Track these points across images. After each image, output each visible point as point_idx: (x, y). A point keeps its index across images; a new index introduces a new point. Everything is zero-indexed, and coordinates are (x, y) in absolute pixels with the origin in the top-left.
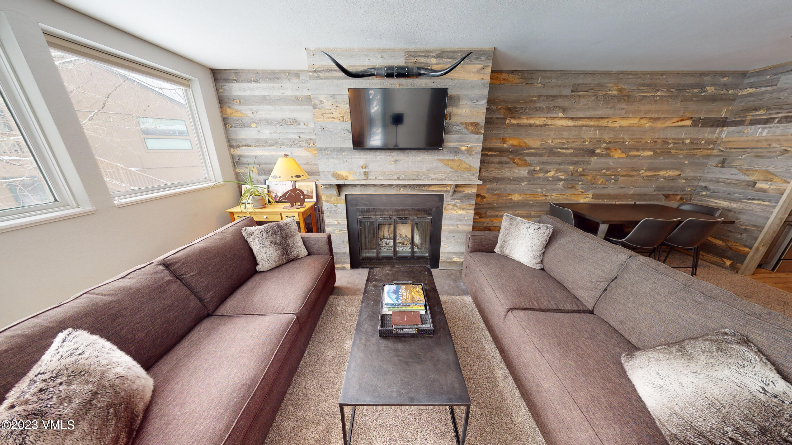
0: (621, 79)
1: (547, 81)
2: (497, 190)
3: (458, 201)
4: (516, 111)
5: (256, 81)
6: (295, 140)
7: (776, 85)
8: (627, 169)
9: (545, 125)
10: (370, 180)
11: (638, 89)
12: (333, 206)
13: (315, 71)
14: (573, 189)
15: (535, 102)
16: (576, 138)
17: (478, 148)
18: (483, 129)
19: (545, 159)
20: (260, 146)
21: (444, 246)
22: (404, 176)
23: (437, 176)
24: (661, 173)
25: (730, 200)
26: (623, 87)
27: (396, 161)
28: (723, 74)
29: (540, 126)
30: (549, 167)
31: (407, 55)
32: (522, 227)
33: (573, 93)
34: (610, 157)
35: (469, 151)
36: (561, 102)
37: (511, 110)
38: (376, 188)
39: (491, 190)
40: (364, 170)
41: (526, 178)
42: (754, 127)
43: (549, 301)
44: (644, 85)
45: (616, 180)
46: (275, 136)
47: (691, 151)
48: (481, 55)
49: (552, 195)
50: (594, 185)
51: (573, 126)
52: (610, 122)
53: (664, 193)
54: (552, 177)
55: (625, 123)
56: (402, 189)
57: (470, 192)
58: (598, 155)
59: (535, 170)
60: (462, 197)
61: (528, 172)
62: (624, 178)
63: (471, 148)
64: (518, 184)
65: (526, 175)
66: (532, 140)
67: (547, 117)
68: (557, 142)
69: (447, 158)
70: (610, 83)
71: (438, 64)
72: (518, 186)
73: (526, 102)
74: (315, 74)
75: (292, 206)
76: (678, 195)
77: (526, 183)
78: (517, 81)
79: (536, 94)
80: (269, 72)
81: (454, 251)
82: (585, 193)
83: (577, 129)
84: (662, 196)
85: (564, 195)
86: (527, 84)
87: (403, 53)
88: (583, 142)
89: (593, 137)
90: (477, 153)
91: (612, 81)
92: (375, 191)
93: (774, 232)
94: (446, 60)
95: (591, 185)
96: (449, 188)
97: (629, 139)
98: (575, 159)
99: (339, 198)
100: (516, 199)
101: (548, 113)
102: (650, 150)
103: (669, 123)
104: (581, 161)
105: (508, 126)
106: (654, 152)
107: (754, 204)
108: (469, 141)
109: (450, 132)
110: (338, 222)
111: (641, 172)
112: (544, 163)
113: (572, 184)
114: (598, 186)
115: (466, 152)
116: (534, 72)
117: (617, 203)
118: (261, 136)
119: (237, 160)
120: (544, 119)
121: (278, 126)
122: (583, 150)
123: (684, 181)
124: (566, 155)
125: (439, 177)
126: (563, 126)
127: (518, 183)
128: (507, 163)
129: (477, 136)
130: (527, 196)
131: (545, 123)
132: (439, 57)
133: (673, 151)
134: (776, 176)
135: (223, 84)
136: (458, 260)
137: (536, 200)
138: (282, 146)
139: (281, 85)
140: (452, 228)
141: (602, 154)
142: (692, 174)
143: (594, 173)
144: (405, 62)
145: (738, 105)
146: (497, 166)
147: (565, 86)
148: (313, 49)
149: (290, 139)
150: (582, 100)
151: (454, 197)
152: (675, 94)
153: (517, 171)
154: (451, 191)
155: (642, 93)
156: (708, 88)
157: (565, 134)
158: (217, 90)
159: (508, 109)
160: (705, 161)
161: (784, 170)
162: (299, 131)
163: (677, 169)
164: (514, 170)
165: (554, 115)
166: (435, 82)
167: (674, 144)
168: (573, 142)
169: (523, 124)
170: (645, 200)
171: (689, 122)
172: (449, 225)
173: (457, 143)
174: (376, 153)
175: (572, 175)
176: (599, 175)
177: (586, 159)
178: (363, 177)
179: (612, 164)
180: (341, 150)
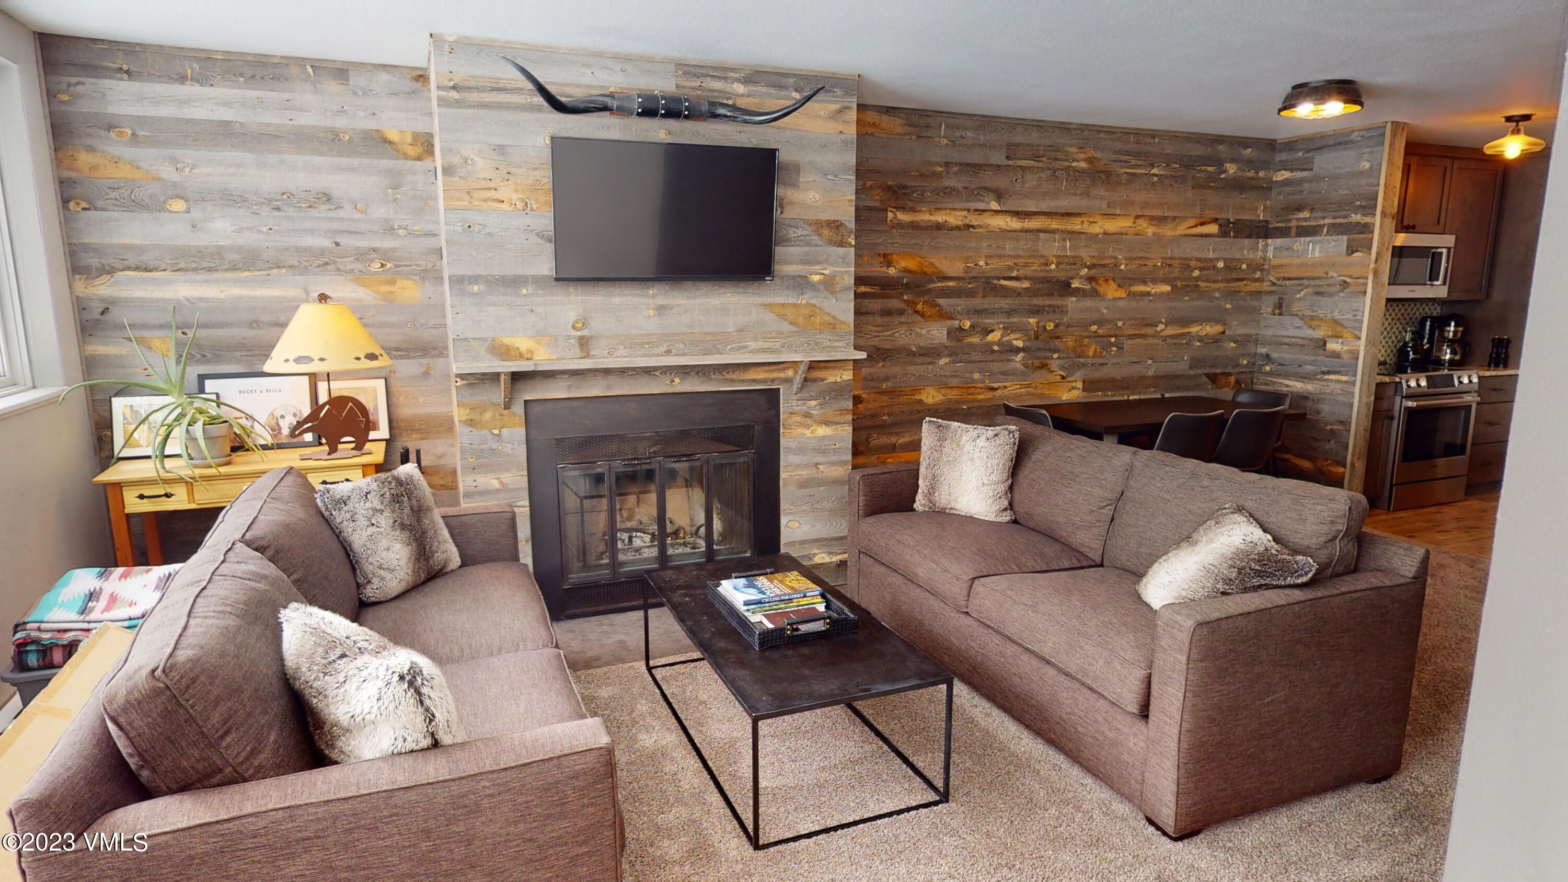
0: (1088, 139)
1: (958, 133)
2: (887, 379)
3: (813, 403)
4: (905, 194)
5: (200, 80)
6: (322, 252)
7: (1312, 169)
8: (1132, 322)
9: (968, 227)
10: (593, 357)
11: (1121, 161)
12: (489, 436)
13: (454, 88)
14: (1043, 371)
15: (938, 176)
16: (1030, 257)
17: (846, 277)
18: (853, 236)
19: (978, 302)
20: (195, 270)
21: (790, 524)
22: (682, 346)
23: (761, 344)
24: (1194, 329)
25: (1304, 377)
26: (1095, 155)
27: (661, 309)
28: (1244, 142)
29: (958, 228)
30: (989, 321)
31: (680, 72)
32: (964, 438)
33: (1011, 163)
34: (1099, 296)
35: (829, 284)
36: (990, 179)
37: (894, 192)
38: (612, 379)
39: (872, 380)
40: (579, 333)
41: (946, 347)
42: (1302, 239)
43: (1035, 560)
44: (1128, 153)
45: (1120, 348)
46: (248, 239)
47: (1230, 285)
48: (835, 86)
49: (1005, 387)
50: (1082, 360)
51: (1021, 231)
52: (1086, 223)
53: (1207, 371)
54: (999, 343)
55: (1112, 226)
56: (677, 380)
57: (839, 380)
58: (1077, 292)
59: (961, 329)
60: (820, 395)
61: (948, 334)
62: (1132, 342)
63: (832, 277)
64: (931, 363)
65: (945, 341)
66: (946, 258)
67: (968, 210)
68: (995, 264)
69: (781, 300)
70: (1072, 146)
71: (748, 96)
72: (930, 367)
73: (922, 176)
74: (454, 94)
75: (333, 450)
76: (1230, 374)
77: (948, 360)
78: (899, 130)
79: (939, 160)
80: (250, 58)
81: (814, 536)
82: (1069, 379)
83: (1029, 235)
84: (1205, 379)
85: (1028, 386)
86: (919, 137)
87: (672, 68)
88: (1046, 264)
89: (1062, 254)
90: (845, 289)
91: (1074, 142)
92: (609, 387)
93: (1365, 430)
94: (763, 90)
95: (1076, 360)
96: (790, 373)
97: (1126, 259)
98: (1037, 301)
99: (506, 412)
100: (930, 401)
101: (968, 201)
102: (1165, 281)
103: (1182, 228)
104: (1050, 306)
105: (893, 227)
106: (1172, 287)
107: (1332, 380)
108: (827, 261)
109: (785, 241)
110: (502, 483)
111: (1159, 329)
112: (978, 312)
113: (1040, 358)
114: (1090, 361)
115: (821, 287)
116: (929, 114)
117: (1131, 398)
118: (202, 240)
119: (98, 316)
120: (965, 213)
121: (265, 211)
122: (1048, 282)
123: (1232, 345)
124: (1019, 294)
125: (767, 345)
126: (1002, 230)
127: (929, 360)
128: (901, 312)
129: (841, 251)
130: (955, 392)
131: (967, 221)
132: (750, 82)
133: (1202, 285)
134: (1345, 328)
135: (74, 80)
136: (827, 559)
137: (974, 401)
138: (275, 271)
139: (287, 95)
140: (804, 473)
141: (1083, 290)
142: (1242, 331)
143: (1078, 332)
144: (677, 86)
145: (1278, 199)
146: (879, 320)
147: (992, 147)
148: (451, 39)
149: (301, 251)
150: (1028, 176)
151: (804, 394)
152: (1180, 173)
153: (924, 331)
154: (798, 380)
155: (1128, 168)
156: (1228, 165)
157: (1009, 248)
158: (50, 95)
159: (889, 189)
160: (1256, 303)
161: (1350, 316)
162: (337, 226)
163: (1216, 321)
164: (918, 330)
165: (981, 206)
166: (745, 132)
167: (1201, 269)
168: (1026, 265)
169: (922, 224)
170: (1178, 388)
171: (1213, 229)
172: (798, 466)
173: (800, 267)
174: (611, 289)
175: (1037, 338)
176: (1087, 337)
177: (1057, 301)
178: (577, 351)
179: (1105, 311)
180: (513, 282)
